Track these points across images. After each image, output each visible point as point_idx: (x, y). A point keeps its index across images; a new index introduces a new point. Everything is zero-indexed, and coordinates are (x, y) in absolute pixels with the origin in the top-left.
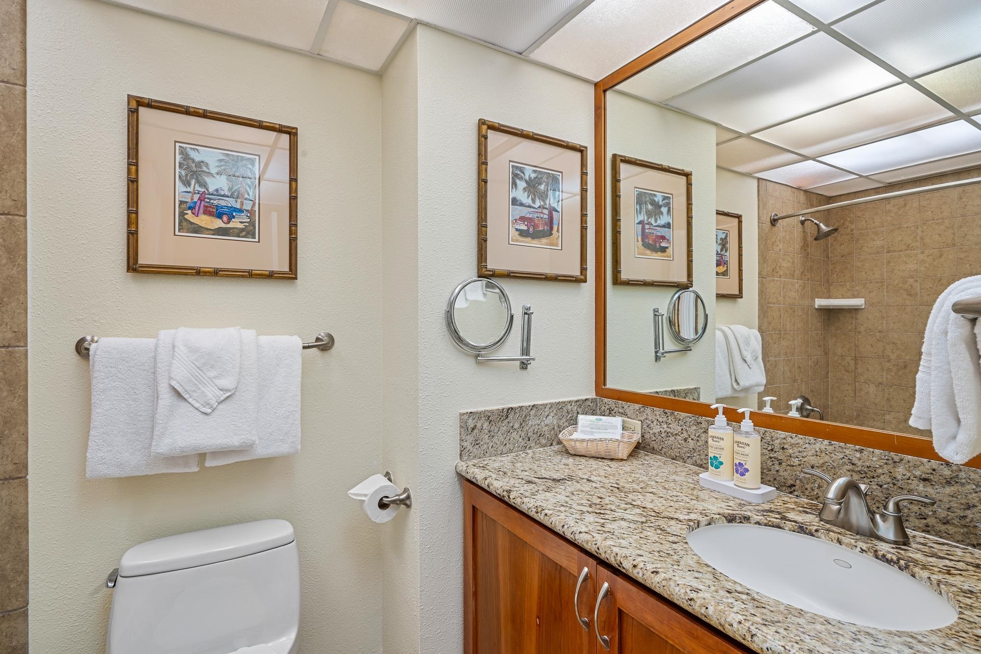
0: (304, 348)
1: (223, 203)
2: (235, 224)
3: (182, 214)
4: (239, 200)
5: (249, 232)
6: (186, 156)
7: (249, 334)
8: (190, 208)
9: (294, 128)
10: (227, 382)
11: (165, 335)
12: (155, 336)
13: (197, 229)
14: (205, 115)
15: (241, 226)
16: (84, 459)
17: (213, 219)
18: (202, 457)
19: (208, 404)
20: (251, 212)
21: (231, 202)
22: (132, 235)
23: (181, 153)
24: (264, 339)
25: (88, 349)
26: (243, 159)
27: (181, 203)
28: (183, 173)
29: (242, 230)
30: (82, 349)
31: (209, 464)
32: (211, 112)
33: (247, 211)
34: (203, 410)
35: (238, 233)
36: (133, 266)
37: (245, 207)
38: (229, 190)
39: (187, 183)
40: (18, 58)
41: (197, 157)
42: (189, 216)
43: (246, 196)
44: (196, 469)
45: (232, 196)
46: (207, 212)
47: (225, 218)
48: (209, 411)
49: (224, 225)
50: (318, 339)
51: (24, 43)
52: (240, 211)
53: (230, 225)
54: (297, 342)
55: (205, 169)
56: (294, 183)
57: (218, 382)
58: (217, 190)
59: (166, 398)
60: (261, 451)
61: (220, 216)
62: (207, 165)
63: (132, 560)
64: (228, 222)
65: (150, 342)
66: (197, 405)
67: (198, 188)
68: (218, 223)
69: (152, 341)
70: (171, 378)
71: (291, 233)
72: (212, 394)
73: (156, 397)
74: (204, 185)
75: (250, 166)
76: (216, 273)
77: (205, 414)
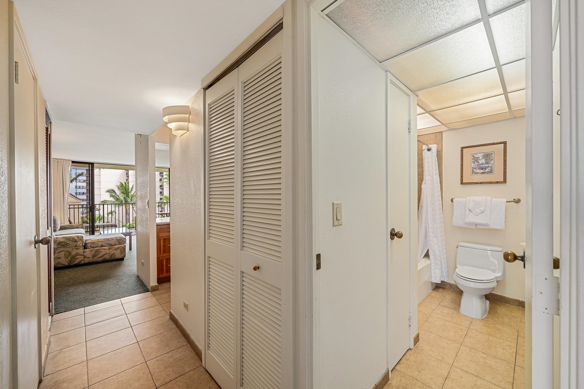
0: (506, 202)
1: (483, 166)
2: (487, 170)
3: (473, 170)
4: (488, 164)
5: (491, 172)
6: (474, 156)
7: (489, 198)
8: (475, 169)
9: (505, 142)
10: (482, 209)
11: (468, 198)
12: (466, 198)
13: (477, 173)
14: (478, 146)
15: (489, 171)
16: (452, 222)
17: (480, 170)
18: (476, 225)
19: (477, 213)
20: (491, 167)
21: (486, 165)
22: (462, 176)
23: (473, 156)
24: (493, 199)
25: (453, 200)
26: (489, 154)
27: (473, 168)
28: (473, 161)
29: (489, 172)
30: (452, 200)
31: (478, 227)
32: (480, 145)
33: (490, 167)
34: (476, 214)
35: (488, 173)
36: (462, 183)
37: (490, 166)
38: (485, 162)
39: (474, 163)
40: (441, 146)
41: (476, 156)
42: (475, 170)
43: (490, 163)
44: (474, 228)
45: (486, 164)
46: (479, 169)
47: (484, 169)
48: (477, 215)
49: (484, 171)
50: (514, 200)
51: (442, 143)
52: (488, 167)
53: (486, 171)
54: (505, 200)
55: (478, 159)
56: (505, 157)
57: (479, 208)
58: (482, 163)
59: (468, 211)
60: (492, 226)
61: (482, 169)
62: (479, 158)
63: (461, 244)
64: (485, 170)
65: (464, 199)
66: (474, 213)
67: (477, 163)
68: (482, 171)
69: (465, 199)
70: (469, 207)
71: (504, 170)
72: (478, 211)
73: (466, 211)
74: (478, 162)
75: (491, 155)
76: (481, 183)
77: (476, 215)
